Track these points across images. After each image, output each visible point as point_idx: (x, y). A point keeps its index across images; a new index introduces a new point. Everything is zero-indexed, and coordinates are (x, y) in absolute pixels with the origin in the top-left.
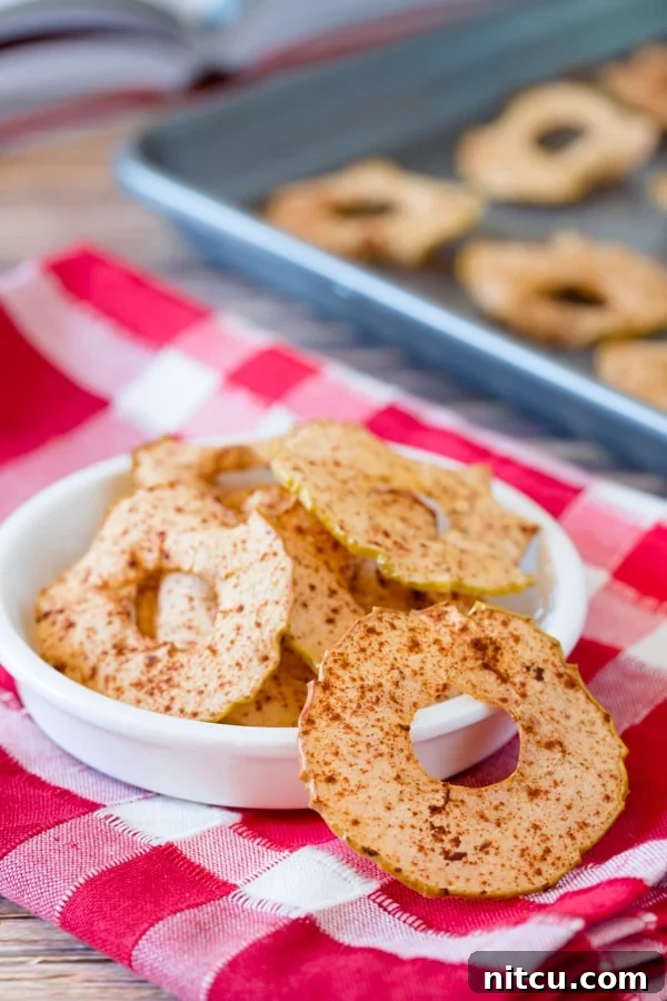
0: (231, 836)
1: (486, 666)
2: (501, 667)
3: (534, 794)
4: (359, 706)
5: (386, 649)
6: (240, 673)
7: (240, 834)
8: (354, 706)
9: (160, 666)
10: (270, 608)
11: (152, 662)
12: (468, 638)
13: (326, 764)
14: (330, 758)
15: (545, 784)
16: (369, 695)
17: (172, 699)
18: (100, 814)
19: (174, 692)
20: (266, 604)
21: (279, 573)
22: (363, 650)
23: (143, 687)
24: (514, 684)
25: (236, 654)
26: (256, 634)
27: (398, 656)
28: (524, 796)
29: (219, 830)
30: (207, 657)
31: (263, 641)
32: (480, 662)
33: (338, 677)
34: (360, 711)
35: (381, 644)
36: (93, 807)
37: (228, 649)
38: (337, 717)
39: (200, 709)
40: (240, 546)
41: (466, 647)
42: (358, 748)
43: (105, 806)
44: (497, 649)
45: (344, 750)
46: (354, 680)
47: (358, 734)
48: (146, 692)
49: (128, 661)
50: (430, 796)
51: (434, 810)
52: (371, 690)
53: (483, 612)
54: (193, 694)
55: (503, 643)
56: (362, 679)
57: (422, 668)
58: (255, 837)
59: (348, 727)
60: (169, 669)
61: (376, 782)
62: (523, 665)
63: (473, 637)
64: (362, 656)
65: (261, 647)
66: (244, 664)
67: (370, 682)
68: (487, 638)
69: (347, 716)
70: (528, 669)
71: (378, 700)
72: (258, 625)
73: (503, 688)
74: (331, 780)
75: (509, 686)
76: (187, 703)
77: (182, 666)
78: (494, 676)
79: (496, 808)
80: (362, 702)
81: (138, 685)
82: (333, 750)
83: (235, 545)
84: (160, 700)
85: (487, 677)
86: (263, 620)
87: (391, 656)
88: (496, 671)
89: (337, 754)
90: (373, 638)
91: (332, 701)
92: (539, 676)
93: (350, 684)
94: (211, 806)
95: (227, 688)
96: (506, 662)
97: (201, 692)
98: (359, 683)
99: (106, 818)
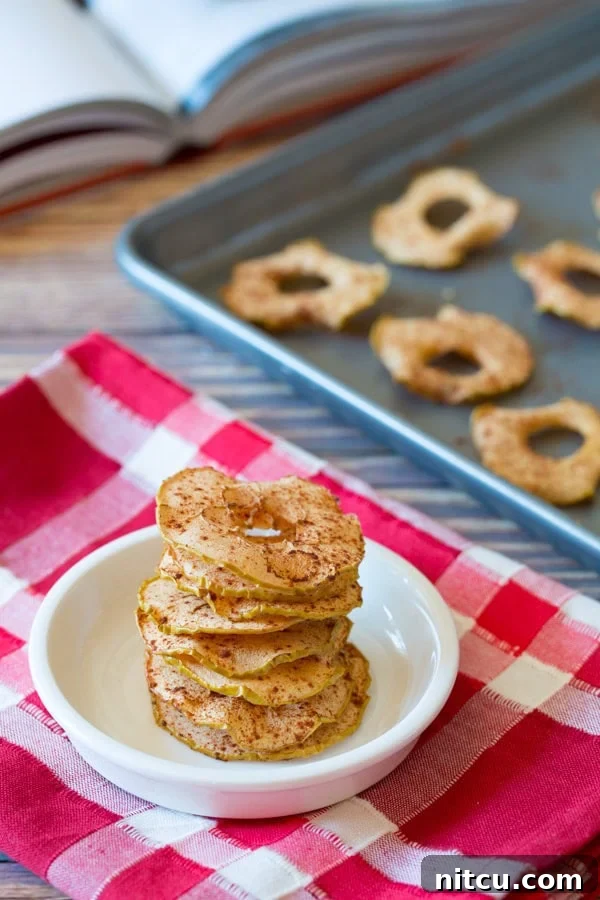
0: (211, 837)
7: (216, 836)
18: (119, 824)
29: (202, 833)
36: (115, 818)
43: (122, 818)
58: (227, 837)
94: (195, 815)
99: (124, 827)
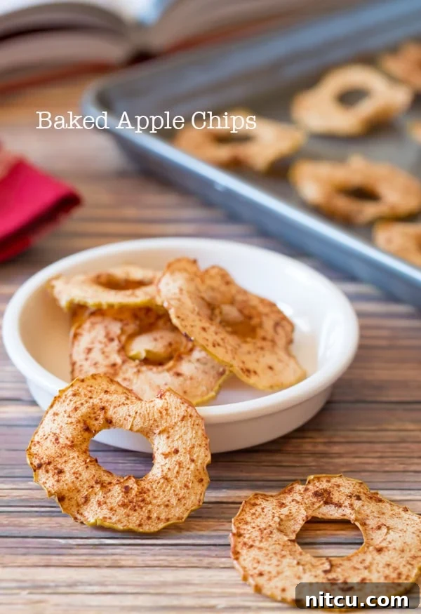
1: (326, 503)
2: (335, 500)
3: (380, 550)
4: (262, 538)
5: (266, 510)
6: (188, 491)
8: (259, 538)
9: (134, 492)
10: (196, 449)
11: (127, 490)
12: (310, 493)
13: (255, 568)
14: (255, 565)
15: (384, 544)
16: (265, 532)
17: (149, 511)
19: (150, 507)
20: (193, 447)
21: (196, 427)
22: (254, 514)
23: (128, 507)
24: (346, 506)
25: (182, 479)
26: (192, 466)
27: (274, 511)
28: (375, 553)
30: (163, 483)
31: (198, 470)
32: (322, 502)
33: (245, 529)
34: (264, 540)
35: (263, 509)
37: (176, 477)
38: (251, 546)
39: (170, 516)
40: (164, 412)
41: (311, 498)
42: (270, 555)
44: (329, 493)
45: (262, 559)
46: (254, 528)
47: (267, 550)
48: (131, 509)
49: (110, 490)
50: (321, 567)
51: (326, 572)
52: (265, 529)
53: (313, 480)
54: (163, 507)
55: (331, 489)
56: (258, 526)
57: (290, 513)
59: (260, 549)
60: (140, 493)
61: (287, 568)
62: (347, 496)
63: (313, 491)
64: (254, 517)
65: (197, 473)
66: (190, 485)
67: (263, 526)
68: (321, 489)
69: (257, 544)
70: (350, 497)
71: (271, 532)
72: (193, 461)
73: (340, 510)
74: (261, 574)
75: (343, 508)
76: (160, 513)
77: (149, 490)
78: (333, 507)
79: (361, 563)
80: (263, 535)
81: (124, 505)
82: (256, 561)
83: (161, 413)
84: (142, 513)
85: (329, 508)
86: (195, 457)
87: (271, 512)
88: (332, 503)
89: (259, 562)
90: (257, 507)
91: (246, 540)
92: (359, 498)
93: (252, 530)
95: (183, 502)
96: (336, 497)
97: (167, 506)
98: (257, 528)
